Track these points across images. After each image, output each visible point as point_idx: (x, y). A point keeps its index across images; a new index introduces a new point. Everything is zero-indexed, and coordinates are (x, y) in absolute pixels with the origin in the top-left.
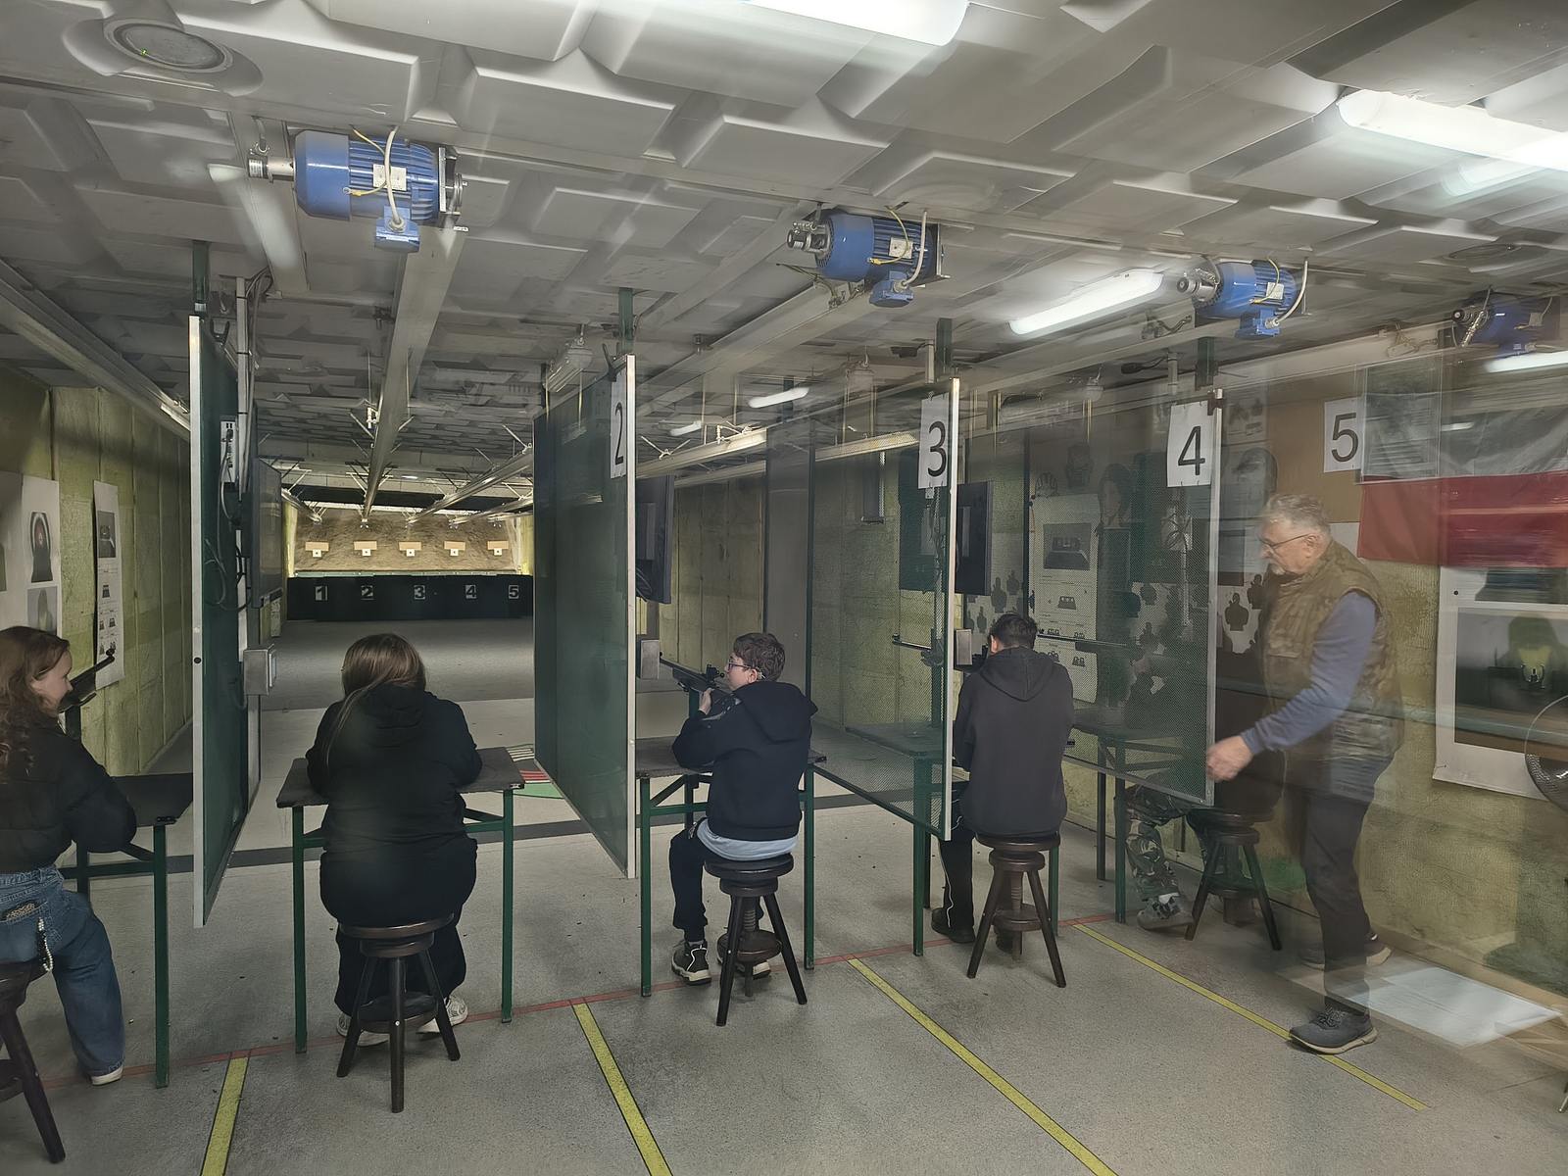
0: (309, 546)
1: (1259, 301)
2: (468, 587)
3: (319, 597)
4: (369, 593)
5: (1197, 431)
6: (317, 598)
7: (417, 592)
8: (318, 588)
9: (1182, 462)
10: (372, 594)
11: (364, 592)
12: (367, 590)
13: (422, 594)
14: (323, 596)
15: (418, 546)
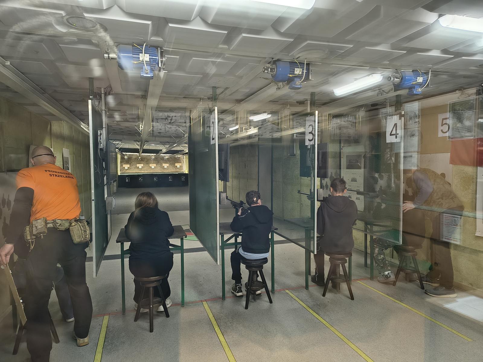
0: (124, 166)
1: (414, 83)
2: (170, 177)
5: (396, 124)
6: (126, 181)
7: (155, 179)
8: (127, 178)
9: (391, 135)
10: (142, 180)
11: (140, 179)
12: (141, 178)
15: (155, 165)
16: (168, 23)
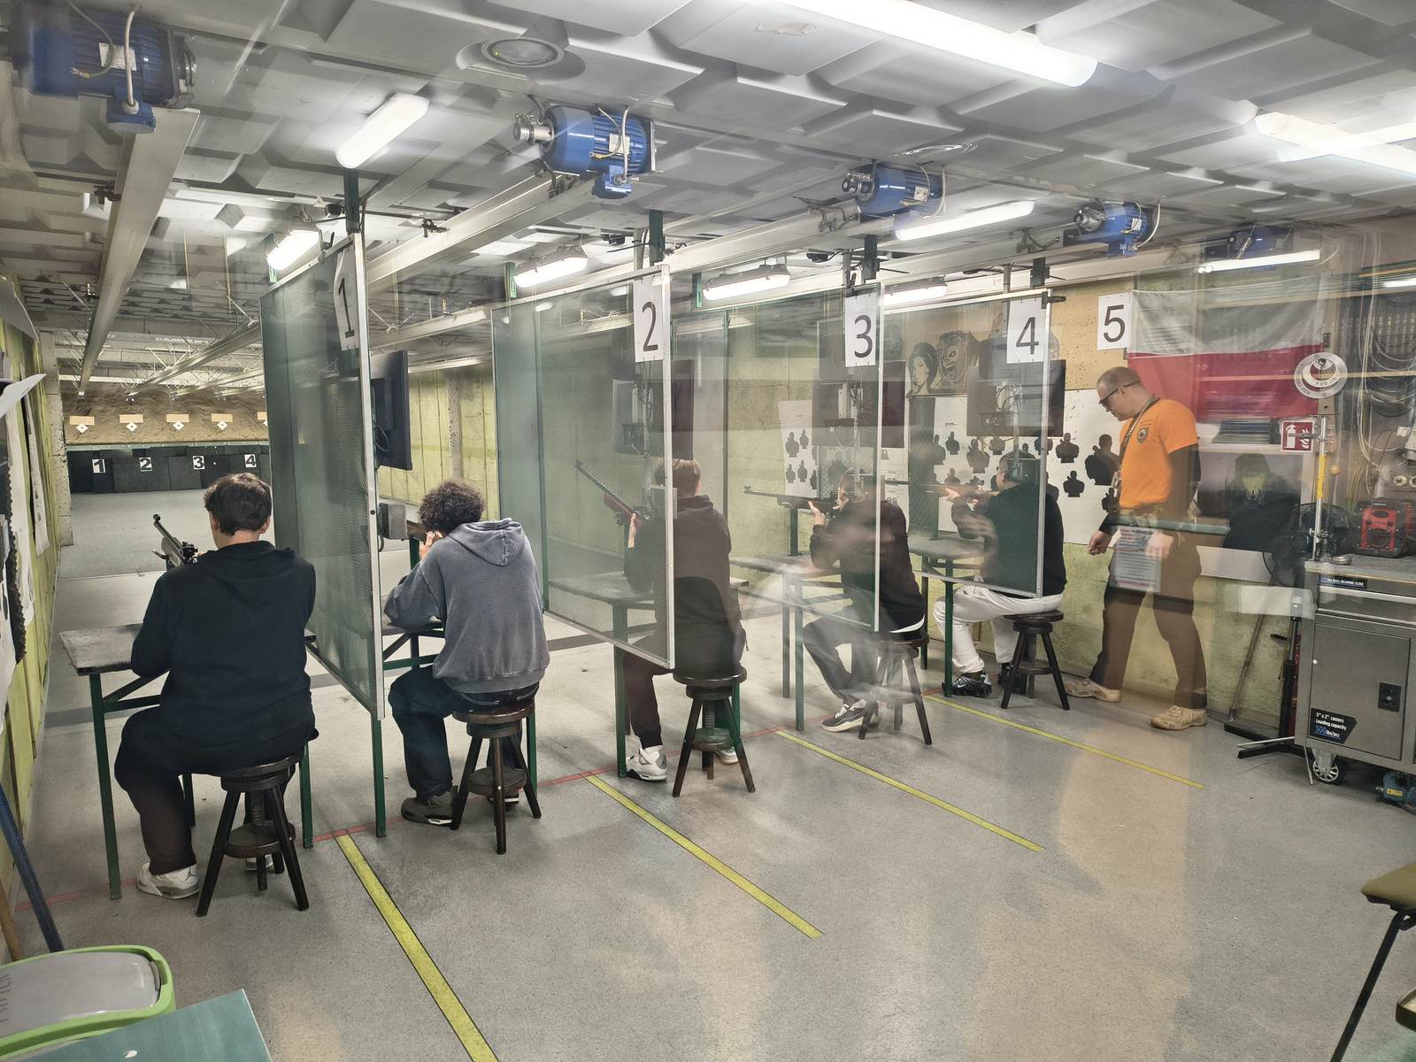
0: (74, 420)
1: (1127, 232)
2: (247, 457)
3: (96, 469)
4: (147, 464)
5: (1032, 321)
6: (95, 472)
7: (195, 462)
8: (95, 461)
9: (1019, 344)
10: (150, 466)
11: (142, 464)
12: (145, 462)
13: (201, 463)
14: (101, 469)
15: (186, 418)
16: (736, 76)
